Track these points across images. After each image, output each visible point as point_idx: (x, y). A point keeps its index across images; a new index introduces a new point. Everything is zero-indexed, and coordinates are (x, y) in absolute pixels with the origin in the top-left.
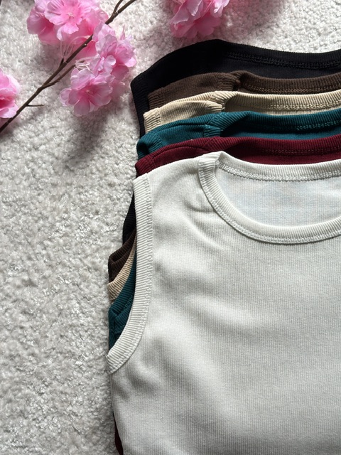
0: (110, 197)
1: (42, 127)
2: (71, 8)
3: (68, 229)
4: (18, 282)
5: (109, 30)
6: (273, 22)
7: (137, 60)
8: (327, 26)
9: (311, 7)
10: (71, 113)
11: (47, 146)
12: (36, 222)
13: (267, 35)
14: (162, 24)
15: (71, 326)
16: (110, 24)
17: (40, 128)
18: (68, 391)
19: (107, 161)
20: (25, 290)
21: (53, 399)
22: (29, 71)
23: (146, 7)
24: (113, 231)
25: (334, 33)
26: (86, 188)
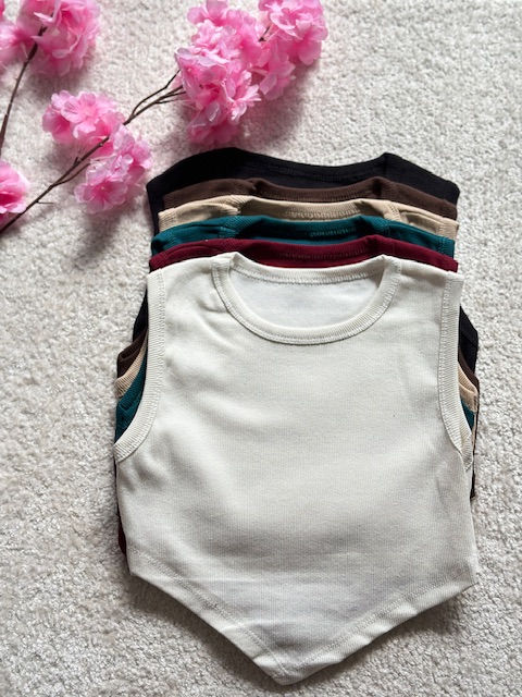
0: (120, 297)
1: (52, 224)
2: (88, 108)
3: (75, 328)
4: (19, 381)
5: (126, 132)
6: (290, 134)
7: (153, 163)
8: (342, 141)
9: (328, 122)
10: (83, 212)
11: (56, 243)
12: (41, 320)
13: (284, 146)
14: (179, 130)
15: (74, 426)
16: (127, 126)
17: (49, 225)
18: (69, 491)
19: (118, 261)
20: (27, 388)
21: (52, 500)
22: (39, 169)
23: (163, 113)
24: (123, 331)
25: (349, 148)
26: (96, 287)
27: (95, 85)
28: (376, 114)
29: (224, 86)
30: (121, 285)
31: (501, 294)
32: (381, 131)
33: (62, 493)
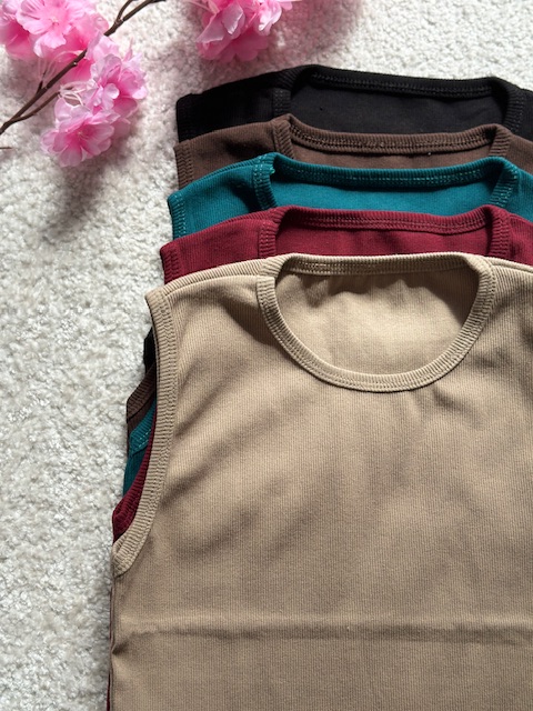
0: (107, 284)
1: (9, 178)
2: (54, 10)
3: (45, 328)
5: (109, 44)
6: (341, 44)
7: (149, 88)
8: (414, 54)
9: (393, 26)
10: (52, 160)
11: (17, 206)
14: (185, 38)
15: (48, 465)
16: (112, 36)
17: (5, 180)
18: (42, 554)
19: (103, 233)
23: (162, 12)
24: (111, 331)
25: (424, 64)
26: (73, 269)
32: (471, 39)
33: (34, 557)
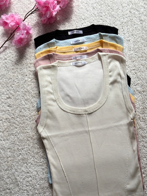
27: (13, 11)
28: (94, 8)
29: (50, 6)
30: (29, 67)
31: (136, 54)
32: (96, 13)
33: (23, 127)
